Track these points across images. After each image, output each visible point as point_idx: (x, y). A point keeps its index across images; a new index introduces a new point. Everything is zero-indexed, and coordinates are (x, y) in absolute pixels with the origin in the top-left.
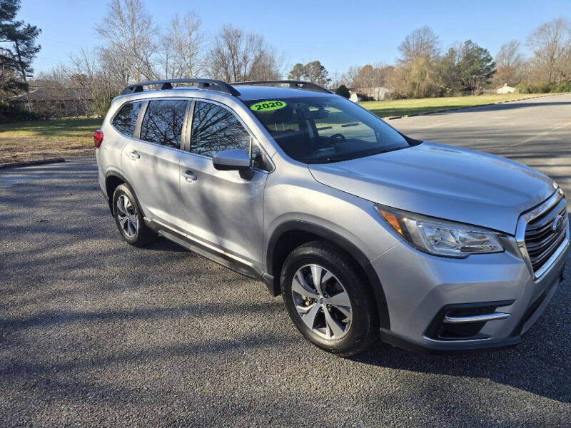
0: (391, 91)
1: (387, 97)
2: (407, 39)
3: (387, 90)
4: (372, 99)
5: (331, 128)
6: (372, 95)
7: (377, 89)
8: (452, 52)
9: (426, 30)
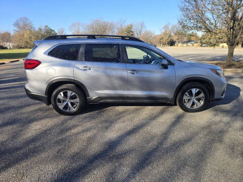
0: (15, 45)
1: (14, 47)
2: (17, 21)
3: (13, 44)
4: (6, 48)
5: (18, 61)
6: (6, 46)
7: (8, 43)
8: (40, 29)
9: (26, 19)
